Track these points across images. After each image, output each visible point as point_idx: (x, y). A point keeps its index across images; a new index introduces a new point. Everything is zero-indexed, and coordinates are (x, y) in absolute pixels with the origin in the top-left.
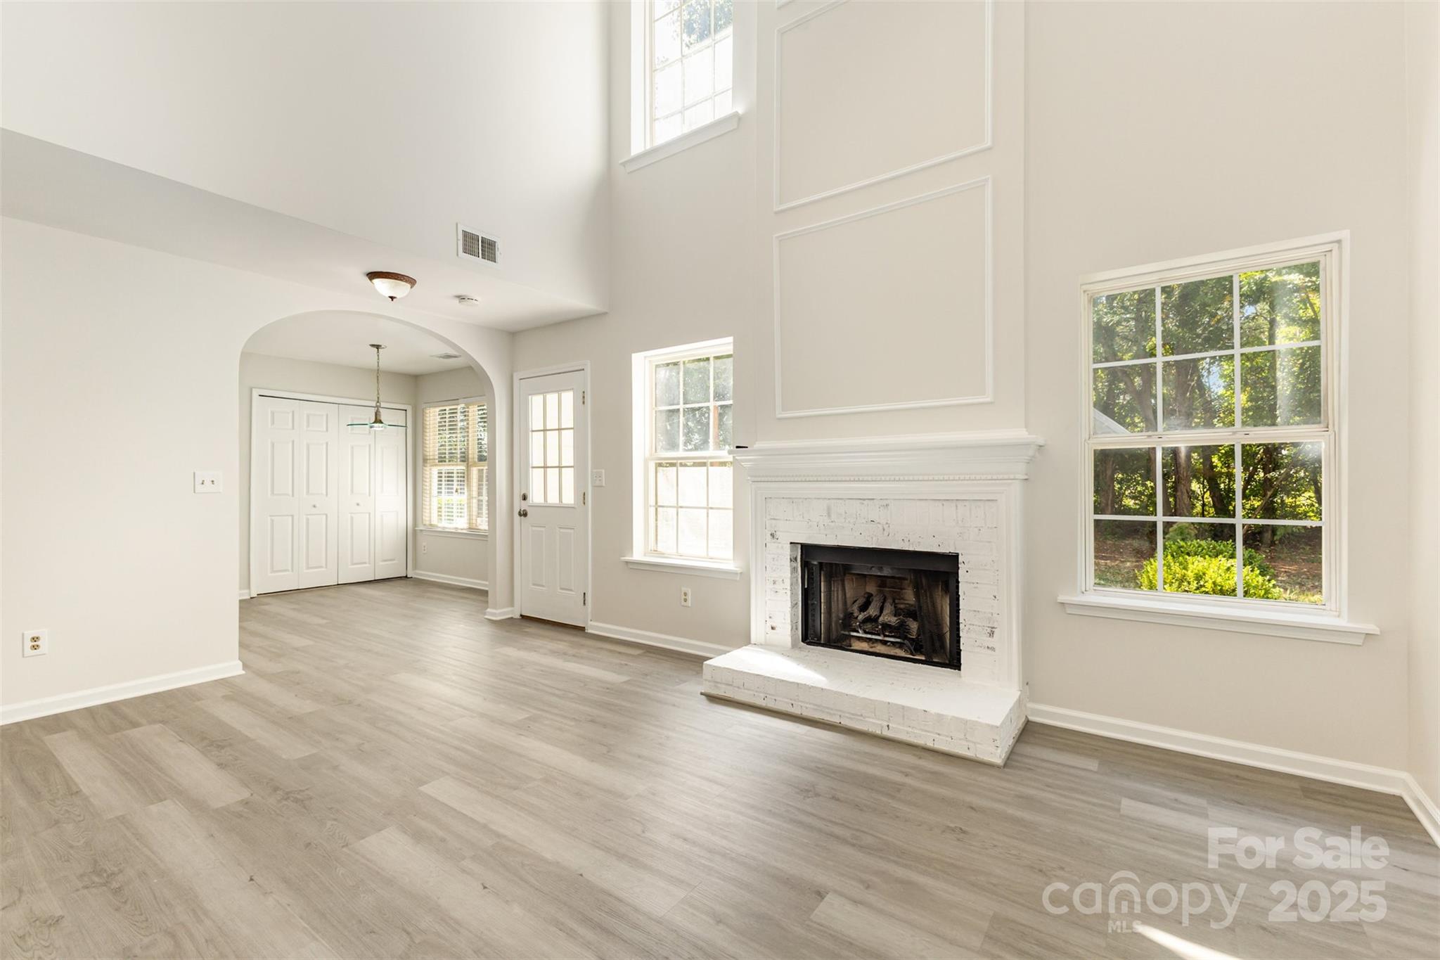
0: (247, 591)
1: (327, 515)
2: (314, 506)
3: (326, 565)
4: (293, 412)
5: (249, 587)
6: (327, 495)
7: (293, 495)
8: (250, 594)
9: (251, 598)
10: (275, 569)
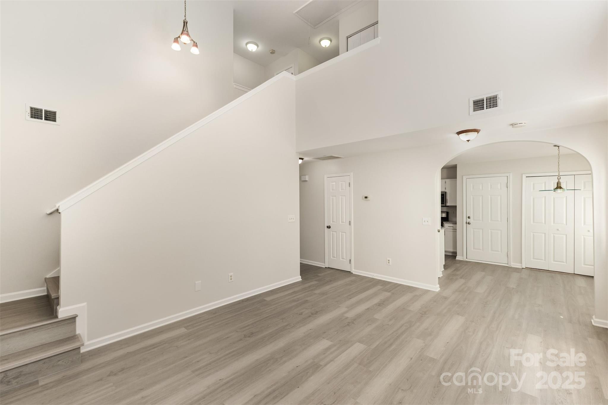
0: (520, 264)
1: (566, 235)
2: (558, 230)
3: (566, 261)
4: (545, 183)
5: (521, 263)
6: (566, 224)
7: (545, 224)
8: (522, 266)
9: (522, 268)
10: (535, 258)
